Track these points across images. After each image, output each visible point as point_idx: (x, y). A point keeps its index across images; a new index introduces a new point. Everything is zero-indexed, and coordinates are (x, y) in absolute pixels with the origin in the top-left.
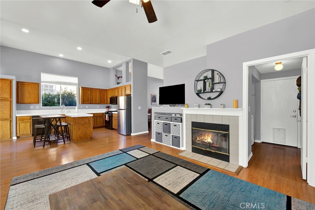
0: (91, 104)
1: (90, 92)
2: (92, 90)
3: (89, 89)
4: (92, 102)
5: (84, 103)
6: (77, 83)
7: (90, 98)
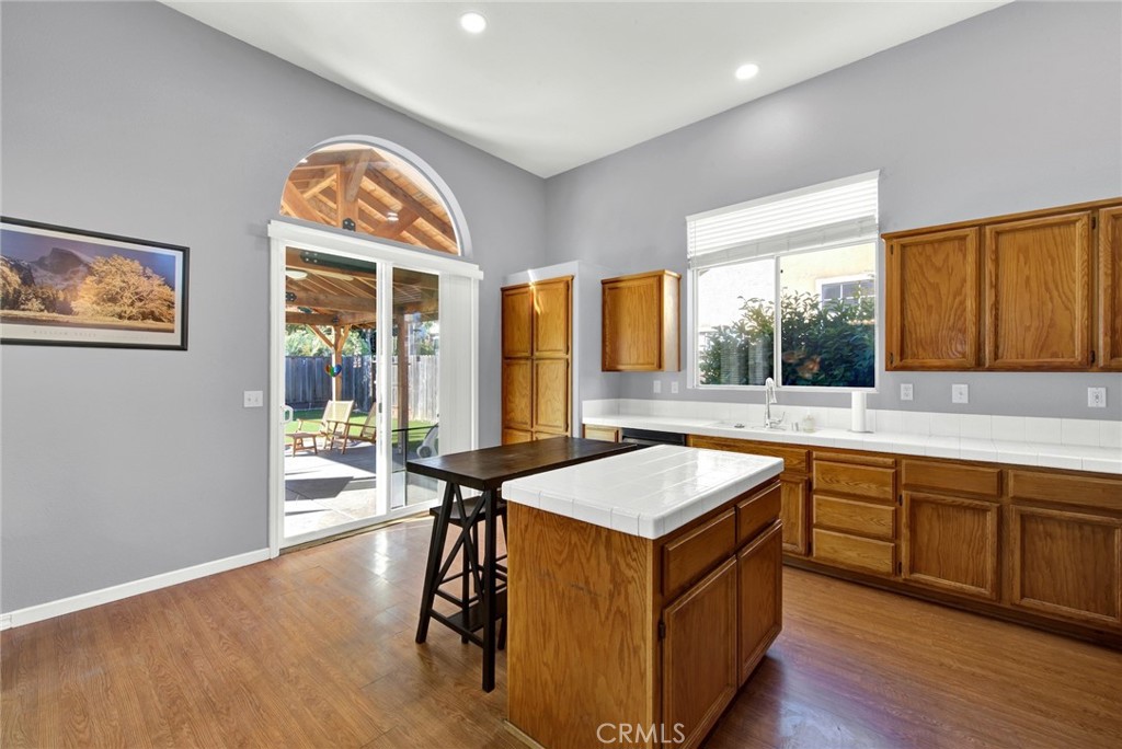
0: (979, 365)
1: (971, 258)
2: (998, 233)
3: (963, 238)
4: (996, 356)
5: (909, 361)
6: (871, 218)
7: (970, 315)
